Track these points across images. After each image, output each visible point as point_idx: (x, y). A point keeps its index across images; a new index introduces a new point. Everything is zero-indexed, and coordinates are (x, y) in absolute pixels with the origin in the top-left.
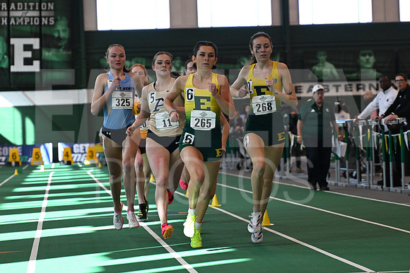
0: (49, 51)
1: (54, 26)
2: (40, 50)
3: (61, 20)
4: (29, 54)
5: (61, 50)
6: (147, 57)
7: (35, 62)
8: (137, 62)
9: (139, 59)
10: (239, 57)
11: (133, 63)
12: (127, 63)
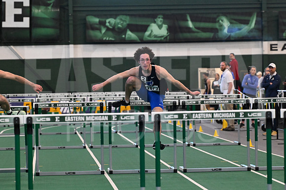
0: (38, 9)
2: (30, 7)
4: (19, 11)
5: (50, 8)
6: (131, 15)
7: (25, 19)
8: (121, 20)
9: (123, 17)
10: (218, 16)
11: (118, 20)
12: (112, 21)
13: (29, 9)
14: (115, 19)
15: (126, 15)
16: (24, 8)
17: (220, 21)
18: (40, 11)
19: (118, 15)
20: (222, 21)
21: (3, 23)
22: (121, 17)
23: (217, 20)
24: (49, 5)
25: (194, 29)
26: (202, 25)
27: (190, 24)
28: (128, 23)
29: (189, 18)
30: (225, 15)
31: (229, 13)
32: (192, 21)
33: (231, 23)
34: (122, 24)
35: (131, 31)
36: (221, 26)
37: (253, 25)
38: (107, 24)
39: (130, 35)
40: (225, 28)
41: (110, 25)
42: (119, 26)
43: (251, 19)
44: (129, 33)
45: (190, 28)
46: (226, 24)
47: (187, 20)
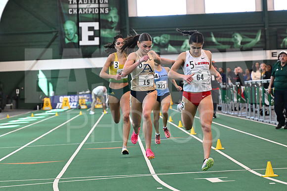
0: (105, 31)
1: (108, 14)
2: (99, 30)
3: (113, 9)
4: (92, 33)
5: (113, 30)
6: (171, 34)
7: (96, 38)
8: (164, 37)
9: (166, 36)
10: (234, 33)
11: (162, 38)
12: (158, 38)
13: (98, 32)
14: (160, 37)
15: (168, 34)
16: (95, 31)
17: (235, 37)
18: (106, 32)
19: (162, 34)
20: (236, 36)
21: (80, 42)
22: (164, 35)
23: (233, 36)
24: (112, 28)
25: (217, 43)
26: (222, 40)
27: (214, 39)
28: (169, 39)
29: (212, 35)
30: (239, 32)
31: (242, 31)
32: (215, 37)
33: (243, 38)
34: (165, 41)
35: (172, 45)
36: (236, 40)
37: (259, 38)
38: (155, 41)
39: (171, 48)
40: (238, 42)
41: (157, 41)
42: (163, 42)
43: (257, 34)
44: (170, 46)
45: (213, 42)
46: (239, 38)
47: (211, 37)
